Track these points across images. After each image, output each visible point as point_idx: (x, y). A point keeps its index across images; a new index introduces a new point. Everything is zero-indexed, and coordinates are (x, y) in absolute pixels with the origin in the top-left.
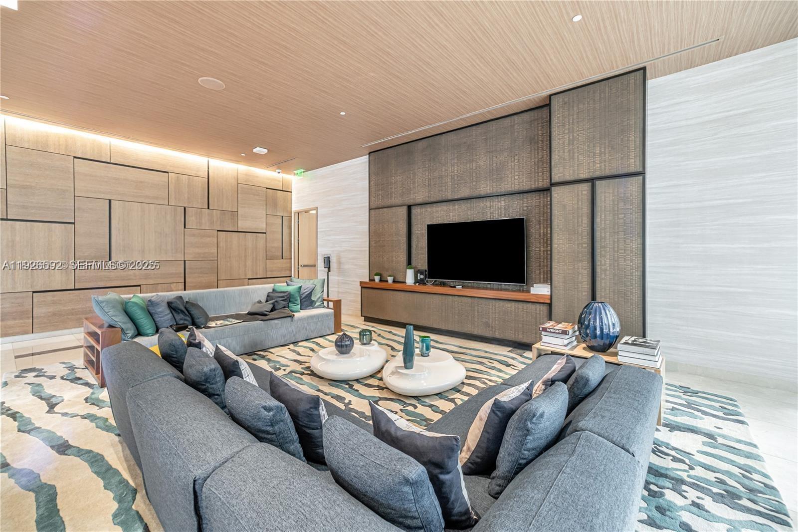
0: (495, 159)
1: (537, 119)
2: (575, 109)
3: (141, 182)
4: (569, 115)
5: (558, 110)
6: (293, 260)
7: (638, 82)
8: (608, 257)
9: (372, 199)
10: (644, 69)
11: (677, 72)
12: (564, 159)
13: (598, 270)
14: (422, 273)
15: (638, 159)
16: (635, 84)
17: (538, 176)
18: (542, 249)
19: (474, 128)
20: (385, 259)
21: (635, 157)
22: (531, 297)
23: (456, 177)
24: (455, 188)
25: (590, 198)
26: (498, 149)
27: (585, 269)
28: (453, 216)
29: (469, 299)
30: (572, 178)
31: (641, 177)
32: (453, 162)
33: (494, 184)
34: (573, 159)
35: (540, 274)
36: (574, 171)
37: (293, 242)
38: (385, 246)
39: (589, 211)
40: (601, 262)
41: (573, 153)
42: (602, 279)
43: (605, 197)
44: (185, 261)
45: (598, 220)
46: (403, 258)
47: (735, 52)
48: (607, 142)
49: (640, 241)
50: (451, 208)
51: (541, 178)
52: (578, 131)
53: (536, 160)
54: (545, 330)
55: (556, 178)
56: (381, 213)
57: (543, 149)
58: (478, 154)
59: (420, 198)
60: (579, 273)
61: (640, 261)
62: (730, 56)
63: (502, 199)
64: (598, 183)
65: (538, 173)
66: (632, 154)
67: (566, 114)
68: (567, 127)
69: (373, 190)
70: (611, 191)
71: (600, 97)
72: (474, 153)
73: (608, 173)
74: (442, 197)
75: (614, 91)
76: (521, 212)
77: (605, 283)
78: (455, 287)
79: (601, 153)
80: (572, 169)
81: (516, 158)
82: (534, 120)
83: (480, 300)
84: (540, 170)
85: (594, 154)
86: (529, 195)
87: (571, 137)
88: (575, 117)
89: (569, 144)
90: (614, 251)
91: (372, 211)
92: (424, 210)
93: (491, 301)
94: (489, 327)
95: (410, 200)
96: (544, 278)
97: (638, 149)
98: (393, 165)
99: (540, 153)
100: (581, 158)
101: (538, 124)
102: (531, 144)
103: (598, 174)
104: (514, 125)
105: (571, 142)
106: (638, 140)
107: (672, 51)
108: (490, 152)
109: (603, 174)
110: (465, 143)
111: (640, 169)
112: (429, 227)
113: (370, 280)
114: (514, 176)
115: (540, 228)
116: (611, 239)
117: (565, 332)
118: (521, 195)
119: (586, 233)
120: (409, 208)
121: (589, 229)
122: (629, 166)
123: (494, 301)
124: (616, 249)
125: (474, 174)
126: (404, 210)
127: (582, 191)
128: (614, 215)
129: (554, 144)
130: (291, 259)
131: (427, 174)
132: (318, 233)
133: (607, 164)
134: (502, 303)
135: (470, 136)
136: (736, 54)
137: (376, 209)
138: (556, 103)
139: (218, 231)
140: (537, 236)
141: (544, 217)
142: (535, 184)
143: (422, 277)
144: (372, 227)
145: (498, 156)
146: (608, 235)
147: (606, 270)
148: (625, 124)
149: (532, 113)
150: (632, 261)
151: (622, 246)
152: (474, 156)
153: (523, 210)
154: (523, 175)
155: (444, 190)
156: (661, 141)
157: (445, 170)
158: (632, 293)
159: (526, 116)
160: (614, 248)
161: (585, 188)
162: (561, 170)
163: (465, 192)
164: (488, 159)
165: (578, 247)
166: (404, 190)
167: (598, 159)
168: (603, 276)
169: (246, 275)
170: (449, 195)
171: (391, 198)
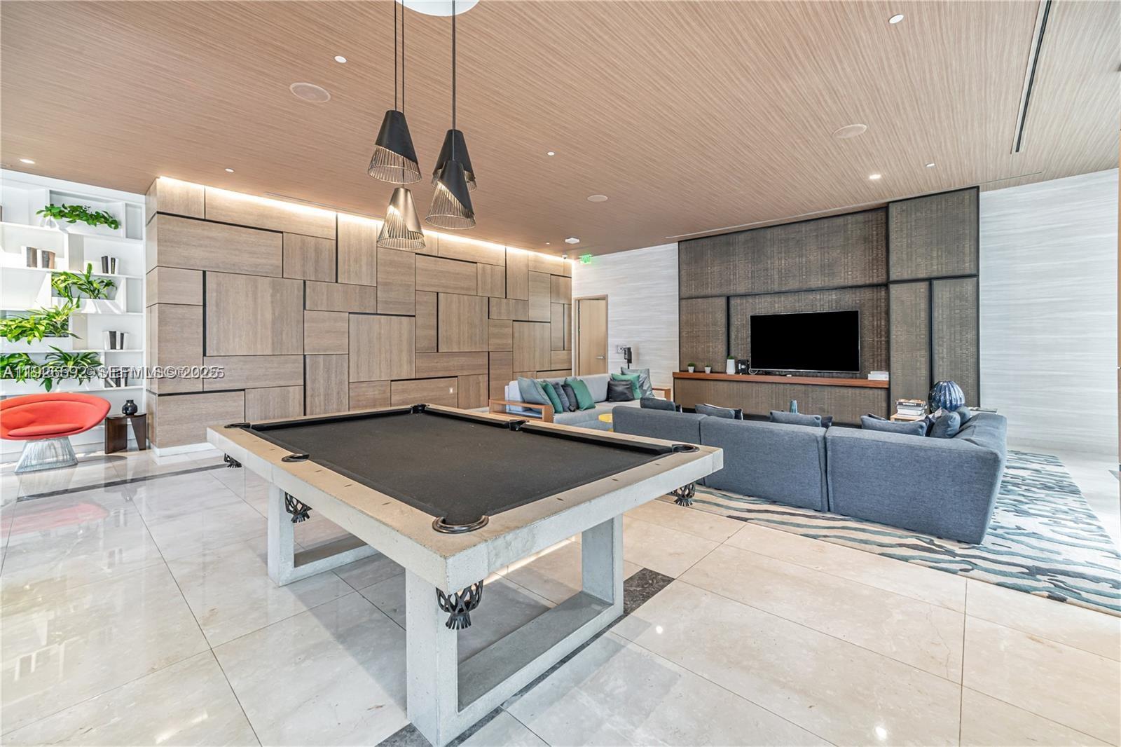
0: (826, 255)
1: (872, 221)
2: (913, 216)
3: (458, 274)
4: (907, 222)
5: (896, 217)
6: (573, 351)
7: (972, 198)
8: (945, 346)
9: (683, 289)
10: (978, 188)
11: (1006, 187)
12: (903, 260)
13: (936, 357)
14: (743, 363)
15: (972, 263)
16: (970, 200)
17: (873, 272)
18: (876, 339)
19: (804, 224)
20: (700, 349)
21: (970, 261)
22: (868, 383)
23: (783, 271)
24: (782, 280)
25: (927, 294)
26: (830, 245)
27: (923, 357)
28: (779, 307)
29: (803, 387)
30: (910, 277)
31: (976, 279)
32: (780, 255)
33: (826, 279)
34: (911, 260)
35: (874, 362)
36: (912, 272)
37: (573, 332)
38: (699, 336)
39: (927, 306)
40: (938, 350)
41: (912, 255)
42: (940, 365)
43: (942, 295)
44: (489, 352)
45: (935, 314)
46: (721, 348)
47: (1056, 176)
48: (944, 247)
49: (974, 332)
50: (776, 299)
51: (875, 274)
52: (916, 236)
53: (871, 258)
54: (901, 404)
55: (893, 277)
56: (694, 303)
57: (877, 248)
58: (808, 249)
59: (741, 289)
60: (917, 361)
61: (975, 350)
62: (1052, 179)
63: (833, 292)
64: (935, 282)
65: (873, 269)
66: (967, 259)
67: (905, 220)
68: (905, 232)
69: (684, 279)
70: (948, 289)
71: (937, 208)
72: (804, 248)
73: (944, 274)
74: (767, 289)
75: (950, 204)
76: (853, 305)
77: (943, 369)
78: (785, 375)
79: (938, 256)
80: (910, 269)
81: (850, 255)
82: (869, 221)
83: (815, 387)
84: (875, 267)
85: (932, 257)
86: (862, 290)
87: (909, 241)
88: (913, 223)
89: (907, 246)
90: (951, 341)
91: (684, 302)
92: (744, 301)
93: (826, 388)
94: (824, 412)
95: (730, 290)
96: (878, 366)
97: (972, 255)
98: (709, 256)
99: (875, 252)
100: (919, 260)
101: (872, 225)
102: (865, 243)
103: (935, 274)
104: (847, 224)
105: (909, 246)
106: (972, 247)
107: (1003, 177)
108: (821, 248)
109: (940, 274)
110: (793, 238)
111: (974, 272)
112: (753, 318)
113: (680, 371)
114: (848, 272)
115: (873, 320)
116: (948, 331)
117: (919, 405)
118: (854, 289)
119: (924, 326)
120: (728, 298)
121: (927, 322)
122: (964, 268)
123: (829, 389)
124: (953, 339)
125: (804, 269)
126: (723, 301)
127: (920, 289)
128: (950, 310)
129: (892, 246)
130: (571, 350)
131: (750, 266)
132: (609, 323)
133: (944, 266)
134: (837, 390)
135: (799, 232)
136: (1057, 178)
137: (688, 298)
138: (893, 210)
139: (514, 321)
140: (871, 328)
141: (877, 310)
142: (869, 280)
143: (743, 367)
144: (684, 318)
145: (830, 253)
146: (945, 327)
147: (943, 358)
148: (961, 232)
149: (867, 215)
150: (967, 350)
151: (958, 337)
152: (804, 250)
153: (856, 303)
154: (856, 271)
155: (769, 282)
156: (991, 246)
157: (771, 263)
158: (968, 377)
159: (860, 217)
160: (950, 339)
161: (923, 287)
162: (899, 270)
163: (793, 284)
164: (819, 255)
165: (916, 338)
166: (723, 281)
167: (935, 262)
168: (941, 363)
169: (534, 367)
170: (776, 288)
171: (707, 288)
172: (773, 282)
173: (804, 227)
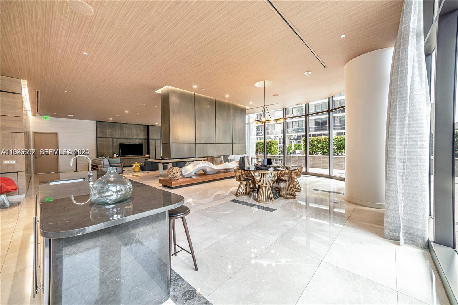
1: (146, 128)
2: (153, 128)
9: (98, 135)
18: (145, 149)
20: (104, 151)
23: (128, 134)
25: (155, 141)
26: (138, 130)
28: (126, 142)
30: (152, 139)
32: (127, 130)
33: (137, 137)
35: (145, 153)
45: (156, 145)
46: (112, 151)
48: (157, 134)
56: (102, 139)
58: (133, 130)
59: (117, 137)
63: (138, 140)
69: (98, 132)
71: (156, 128)
73: (157, 138)
76: (141, 143)
81: (141, 132)
84: (147, 136)
85: (155, 136)
91: (98, 138)
92: (117, 140)
98: (107, 127)
99: (147, 133)
102: (145, 131)
105: (152, 133)
110: (130, 127)
112: (120, 144)
114: (140, 136)
118: (141, 139)
119: (154, 147)
120: (113, 139)
125: (132, 134)
131: (119, 131)
132: (59, 143)
138: (150, 127)
141: (147, 144)
142: (144, 138)
143: (119, 155)
149: (144, 126)
157: (125, 132)
163: (130, 137)
164: (136, 132)
166: (112, 134)
170: (126, 137)
171: (107, 135)
172: (125, 136)
173: (132, 125)
